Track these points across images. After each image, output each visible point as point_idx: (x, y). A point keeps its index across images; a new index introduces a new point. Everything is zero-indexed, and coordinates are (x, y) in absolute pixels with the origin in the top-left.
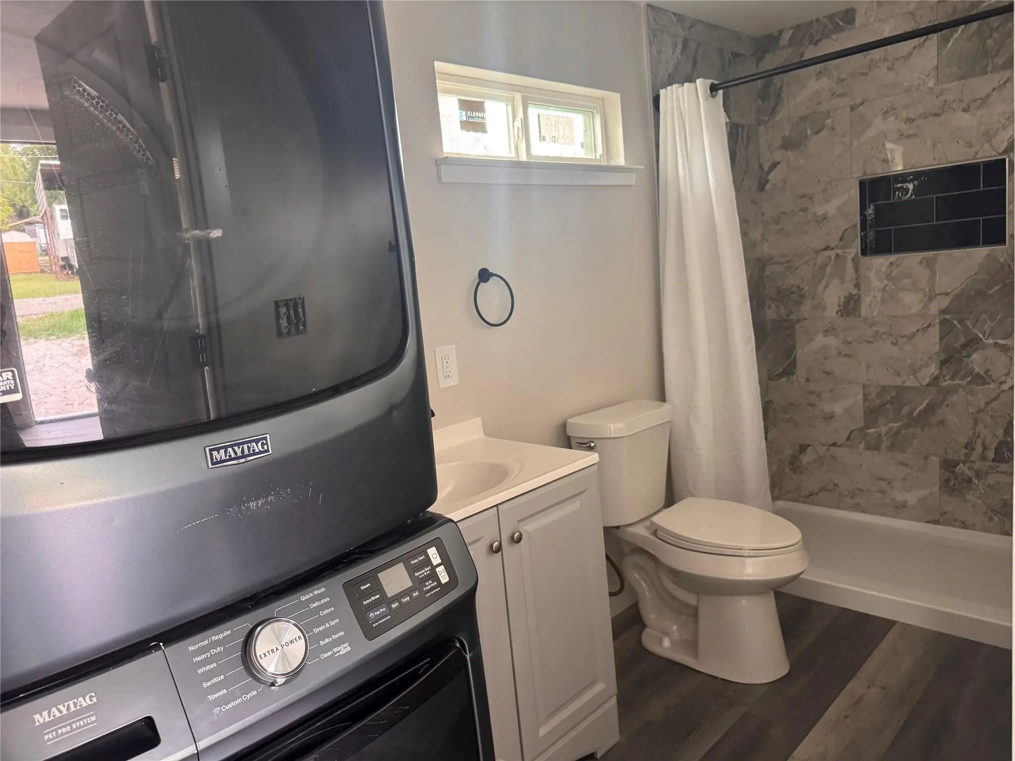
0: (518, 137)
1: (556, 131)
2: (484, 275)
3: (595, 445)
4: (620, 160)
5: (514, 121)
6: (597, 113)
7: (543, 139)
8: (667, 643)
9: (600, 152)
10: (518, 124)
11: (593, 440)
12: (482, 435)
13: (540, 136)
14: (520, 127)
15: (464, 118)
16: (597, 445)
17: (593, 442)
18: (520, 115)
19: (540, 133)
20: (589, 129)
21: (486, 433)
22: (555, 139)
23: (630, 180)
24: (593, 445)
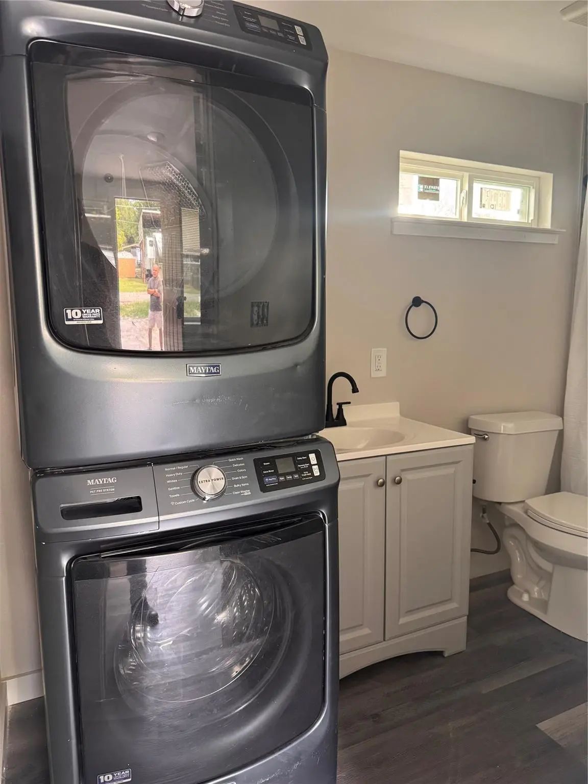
0: (463, 204)
1: (495, 200)
2: (417, 302)
3: (488, 438)
4: (547, 224)
5: (461, 192)
6: (533, 188)
7: (482, 206)
8: (526, 597)
9: (531, 218)
10: (463, 194)
11: (487, 434)
12: (398, 415)
13: (481, 204)
14: (465, 197)
15: (422, 190)
16: (490, 438)
17: (487, 435)
18: (466, 187)
19: (481, 201)
20: (525, 199)
21: (401, 413)
22: (493, 207)
23: (555, 240)
24: (486, 437)
